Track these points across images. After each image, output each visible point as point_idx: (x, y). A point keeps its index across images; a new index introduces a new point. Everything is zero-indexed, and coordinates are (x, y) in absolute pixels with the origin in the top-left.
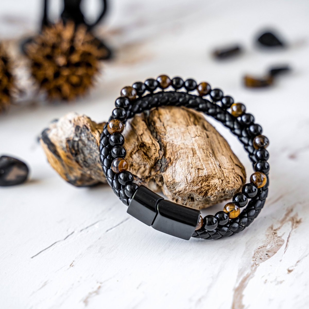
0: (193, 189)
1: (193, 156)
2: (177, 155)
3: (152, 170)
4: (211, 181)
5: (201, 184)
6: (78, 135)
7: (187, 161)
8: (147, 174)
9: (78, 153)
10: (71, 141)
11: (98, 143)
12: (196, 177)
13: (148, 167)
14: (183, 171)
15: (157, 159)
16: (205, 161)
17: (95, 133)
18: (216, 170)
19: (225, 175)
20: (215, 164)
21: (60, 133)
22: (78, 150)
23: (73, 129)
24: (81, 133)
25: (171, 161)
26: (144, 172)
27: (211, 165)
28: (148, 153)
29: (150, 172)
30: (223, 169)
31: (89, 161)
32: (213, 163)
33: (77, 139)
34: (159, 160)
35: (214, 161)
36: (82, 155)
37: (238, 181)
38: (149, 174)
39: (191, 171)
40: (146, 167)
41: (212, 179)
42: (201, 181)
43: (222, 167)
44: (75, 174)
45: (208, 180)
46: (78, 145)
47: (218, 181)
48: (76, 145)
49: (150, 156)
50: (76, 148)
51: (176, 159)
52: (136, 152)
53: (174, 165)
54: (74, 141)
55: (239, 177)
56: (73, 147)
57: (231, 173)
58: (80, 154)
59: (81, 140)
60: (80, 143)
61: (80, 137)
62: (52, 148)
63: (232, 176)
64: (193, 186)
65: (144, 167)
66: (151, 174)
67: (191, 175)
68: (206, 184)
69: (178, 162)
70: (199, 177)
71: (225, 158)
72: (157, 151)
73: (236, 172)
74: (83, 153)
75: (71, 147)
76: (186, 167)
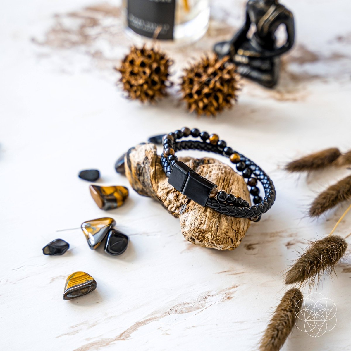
0: (193, 235)
1: (203, 212)
2: (194, 207)
3: (177, 209)
4: (206, 234)
5: (199, 234)
6: (145, 163)
7: (197, 214)
8: (173, 210)
9: (141, 175)
10: (139, 166)
11: (151, 176)
12: (197, 228)
13: (175, 205)
14: (192, 220)
15: (182, 203)
16: (209, 219)
17: (152, 168)
18: (213, 228)
19: (218, 234)
20: (215, 224)
21: (137, 156)
22: (142, 173)
23: (144, 157)
24: (146, 163)
25: (188, 209)
26: (172, 208)
27: (211, 223)
28: (179, 196)
29: (175, 210)
30: (219, 230)
31: (146, 183)
32: (214, 222)
33: (143, 166)
34: (183, 204)
35: (216, 222)
36: (143, 177)
37: (227, 241)
38: (174, 210)
39: (196, 222)
40: (174, 205)
41: (208, 233)
42: (199, 231)
43: (219, 228)
44: (138, 186)
45: (204, 233)
46: (142, 170)
47: (211, 236)
48: (141, 169)
49: (179, 199)
50: (141, 171)
51: (192, 210)
52: (172, 192)
53: (189, 212)
54: (141, 166)
55: (230, 239)
56: (139, 169)
57: (223, 234)
58: (142, 176)
59: (144, 167)
60: (144, 169)
61: (145, 165)
62: (129, 163)
63: (223, 237)
64: (193, 233)
65: (173, 205)
66: (175, 211)
67: (195, 225)
68: (202, 235)
69: (192, 212)
70: (199, 228)
71: (226, 222)
72: (185, 198)
73: (228, 235)
74: (144, 176)
75: (138, 169)
76: (194, 218)
